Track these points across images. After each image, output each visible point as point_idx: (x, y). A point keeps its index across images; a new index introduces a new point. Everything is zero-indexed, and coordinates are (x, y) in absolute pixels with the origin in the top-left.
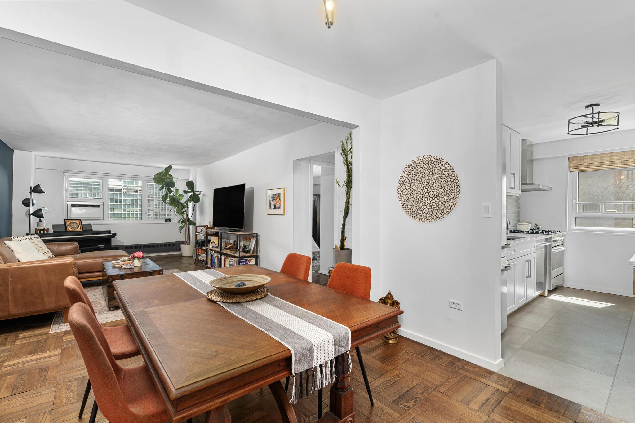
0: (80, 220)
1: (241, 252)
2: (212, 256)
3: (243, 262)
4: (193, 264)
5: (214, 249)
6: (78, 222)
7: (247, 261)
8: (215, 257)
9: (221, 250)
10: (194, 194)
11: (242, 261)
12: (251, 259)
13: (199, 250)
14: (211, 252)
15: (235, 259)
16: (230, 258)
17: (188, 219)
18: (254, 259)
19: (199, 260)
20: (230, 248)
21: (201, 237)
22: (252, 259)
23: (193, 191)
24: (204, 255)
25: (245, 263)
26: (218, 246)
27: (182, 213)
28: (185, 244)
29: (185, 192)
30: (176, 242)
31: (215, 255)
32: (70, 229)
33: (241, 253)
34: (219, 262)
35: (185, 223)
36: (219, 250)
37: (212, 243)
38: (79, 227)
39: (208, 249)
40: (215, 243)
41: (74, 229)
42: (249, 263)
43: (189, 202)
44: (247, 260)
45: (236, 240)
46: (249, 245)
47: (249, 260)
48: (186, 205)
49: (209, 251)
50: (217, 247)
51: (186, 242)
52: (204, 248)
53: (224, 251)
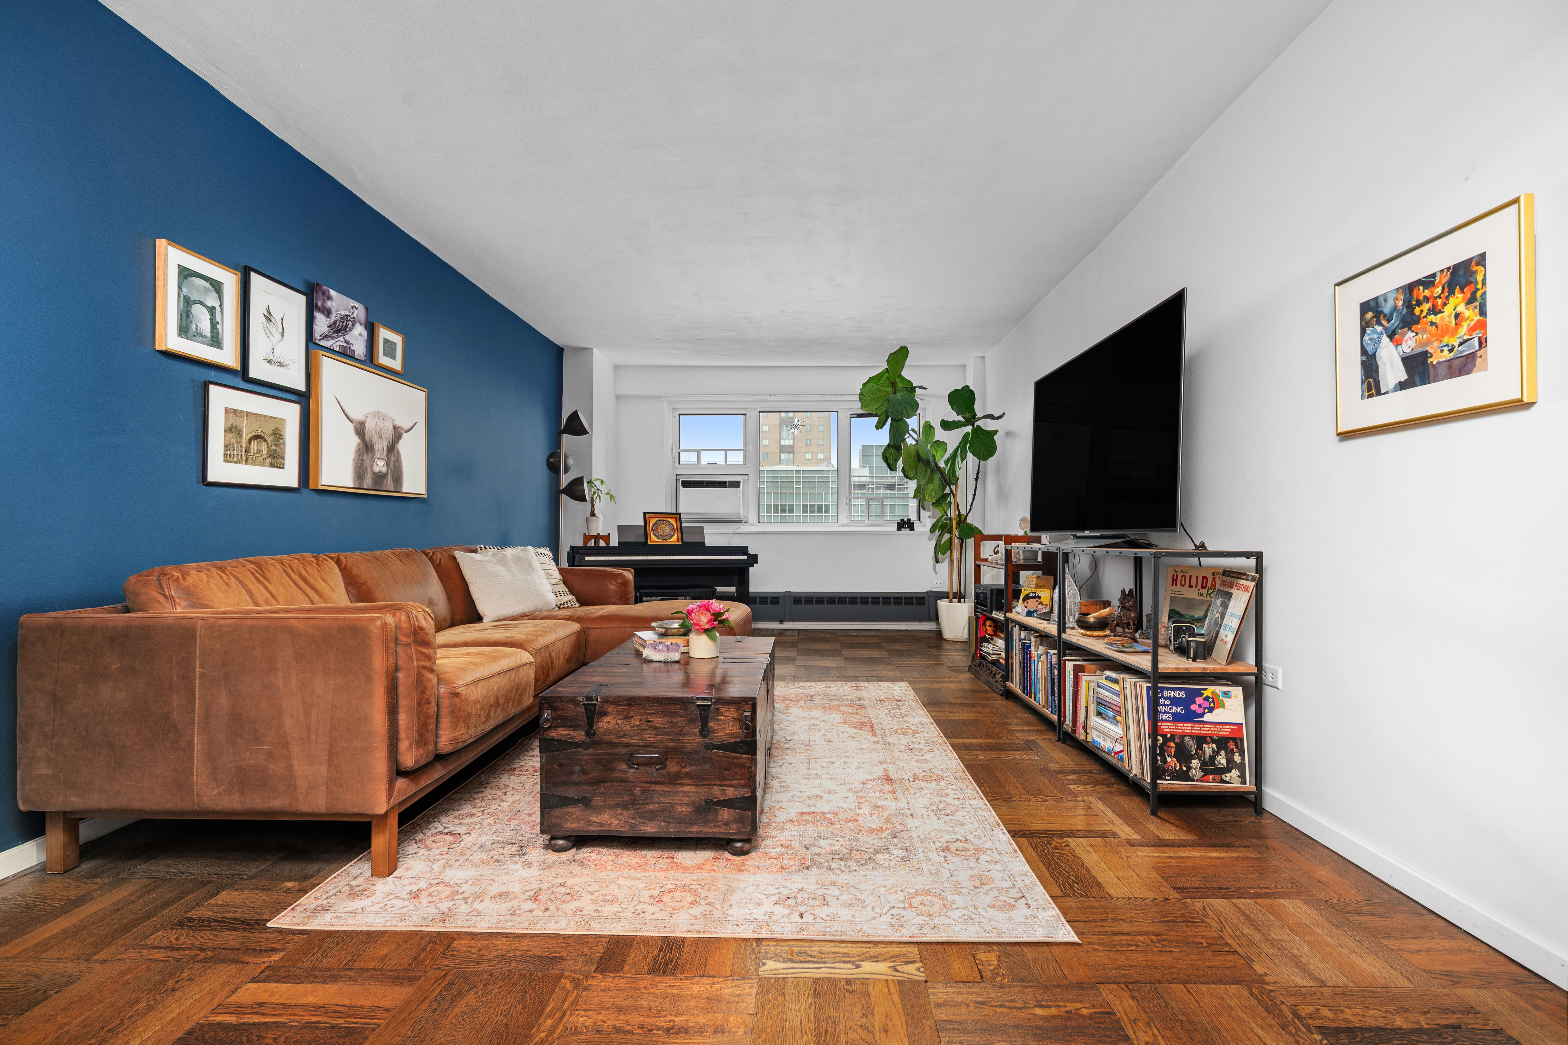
0: (677, 516)
1: (1163, 646)
2: (1026, 648)
3: (1175, 702)
4: (963, 672)
5: (1033, 622)
6: (672, 521)
7: (1199, 700)
8: (1039, 656)
9: (1062, 628)
10: (978, 431)
11: (1166, 694)
12: (1219, 689)
13: (984, 624)
14: (1023, 634)
15: (1130, 680)
16: (1102, 670)
17: (961, 520)
18: (1237, 692)
19: (983, 658)
20: (1102, 624)
21: (993, 577)
22: (1226, 694)
23: (971, 419)
24: (1001, 643)
25: (1187, 708)
26: (1051, 611)
27: (941, 501)
28: (951, 601)
29: (947, 425)
30: (927, 592)
31: (1038, 650)
32: (654, 540)
33: (1161, 651)
34: (1053, 680)
35: (950, 531)
36: (1052, 628)
37: (1027, 597)
38: (674, 534)
39: (1013, 621)
40: (1039, 597)
41: (665, 539)
42: (1211, 710)
43: (959, 458)
44: (1199, 693)
45: (1132, 587)
46: (1205, 617)
47: (1206, 693)
48: (949, 470)
49: (1016, 629)
50: (1046, 617)
51: (954, 593)
52: (999, 615)
53: (1075, 636)
